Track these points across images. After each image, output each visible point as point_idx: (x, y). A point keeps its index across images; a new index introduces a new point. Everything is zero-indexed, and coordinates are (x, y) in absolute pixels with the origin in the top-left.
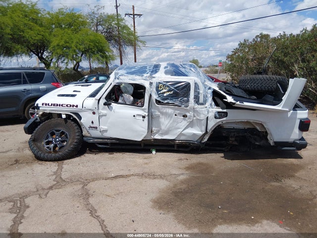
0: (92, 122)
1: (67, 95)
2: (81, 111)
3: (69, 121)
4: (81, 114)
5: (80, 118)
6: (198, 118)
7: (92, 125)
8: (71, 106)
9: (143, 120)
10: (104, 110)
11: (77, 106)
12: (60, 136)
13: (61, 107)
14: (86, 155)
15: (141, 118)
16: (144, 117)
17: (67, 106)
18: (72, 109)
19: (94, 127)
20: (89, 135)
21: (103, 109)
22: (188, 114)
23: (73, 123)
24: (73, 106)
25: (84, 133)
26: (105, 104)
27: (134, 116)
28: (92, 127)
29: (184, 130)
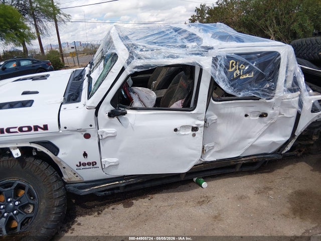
0: (85, 155)
1: (12, 105)
2: (57, 135)
3: (29, 160)
4: (56, 142)
5: (55, 150)
6: (285, 115)
7: (84, 160)
8: (30, 129)
9: (194, 135)
10: (108, 127)
11: (45, 128)
12: (16, 196)
13: (6, 134)
14: (80, 219)
15: (190, 132)
16: (195, 129)
17: (21, 129)
18: (33, 135)
19: (89, 164)
20: (77, 179)
21: (108, 125)
22: (270, 112)
23: (38, 162)
24: (36, 128)
25: (66, 177)
26: (111, 115)
27: (176, 130)
28: (84, 164)
29: (257, 139)
